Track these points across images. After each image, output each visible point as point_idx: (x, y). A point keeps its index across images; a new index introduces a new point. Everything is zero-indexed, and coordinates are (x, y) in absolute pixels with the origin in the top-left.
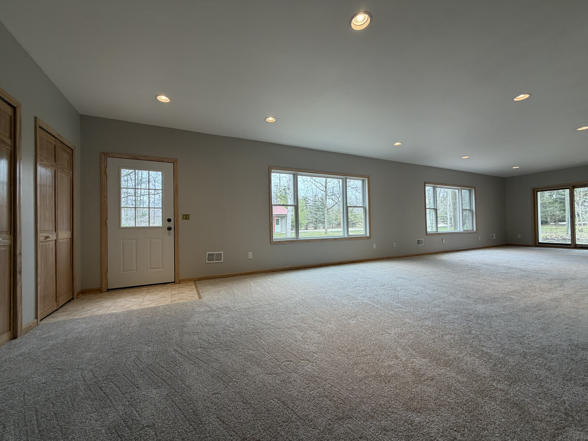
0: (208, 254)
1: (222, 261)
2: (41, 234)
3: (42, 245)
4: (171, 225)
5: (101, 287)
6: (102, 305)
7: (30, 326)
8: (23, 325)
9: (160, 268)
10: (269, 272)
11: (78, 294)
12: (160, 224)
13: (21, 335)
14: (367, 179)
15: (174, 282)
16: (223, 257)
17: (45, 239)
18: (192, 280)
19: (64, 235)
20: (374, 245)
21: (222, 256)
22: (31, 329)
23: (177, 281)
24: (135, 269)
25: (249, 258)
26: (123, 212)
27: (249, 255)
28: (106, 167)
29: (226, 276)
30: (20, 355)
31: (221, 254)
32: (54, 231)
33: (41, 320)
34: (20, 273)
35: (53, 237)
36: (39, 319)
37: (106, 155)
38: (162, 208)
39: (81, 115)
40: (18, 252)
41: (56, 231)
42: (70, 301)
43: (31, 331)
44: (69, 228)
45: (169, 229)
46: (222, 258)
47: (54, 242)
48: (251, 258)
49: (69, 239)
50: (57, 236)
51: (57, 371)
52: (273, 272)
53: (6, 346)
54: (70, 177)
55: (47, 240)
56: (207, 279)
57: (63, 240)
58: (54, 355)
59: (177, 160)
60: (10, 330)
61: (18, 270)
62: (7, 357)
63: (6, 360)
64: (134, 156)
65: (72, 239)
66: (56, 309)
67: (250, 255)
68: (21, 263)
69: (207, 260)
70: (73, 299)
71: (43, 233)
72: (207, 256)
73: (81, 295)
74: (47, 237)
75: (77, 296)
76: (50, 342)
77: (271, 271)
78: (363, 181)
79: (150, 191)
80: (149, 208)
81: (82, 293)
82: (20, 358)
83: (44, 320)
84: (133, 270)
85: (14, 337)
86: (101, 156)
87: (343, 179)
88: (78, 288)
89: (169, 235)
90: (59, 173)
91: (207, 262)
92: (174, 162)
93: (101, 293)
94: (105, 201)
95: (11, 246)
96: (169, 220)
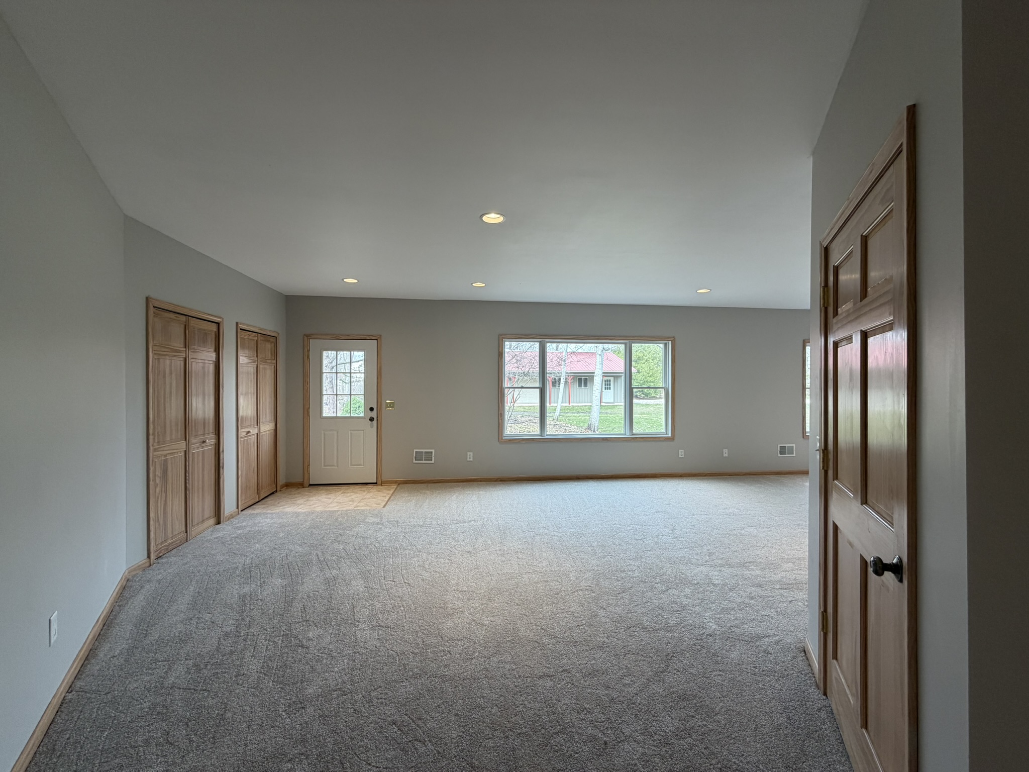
0: (416, 452)
1: (433, 462)
2: (242, 430)
3: (244, 440)
4: (374, 414)
5: (303, 482)
6: (295, 502)
7: (232, 515)
8: (225, 513)
9: (361, 465)
10: (496, 481)
11: (282, 487)
12: (362, 415)
13: (223, 522)
14: (670, 342)
15: (376, 483)
16: (435, 456)
17: (247, 434)
18: (396, 482)
19: (267, 428)
20: (680, 451)
21: (433, 455)
22: (232, 518)
23: (379, 482)
24: (336, 465)
25: (468, 460)
26: (325, 398)
27: (468, 456)
28: (308, 351)
29: (436, 481)
30: (217, 538)
31: (432, 452)
32: (256, 425)
33: (242, 511)
34: (223, 468)
35: (254, 431)
36: (240, 510)
37: (308, 336)
38: (364, 395)
39: (286, 296)
40: (221, 450)
41: (257, 425)
42: (273, 493)
43: (232, 519)
44: (273, 419)
45: (372, 419)
46: (433, 458)
47: (256, 435)
48: (472, 460)
49: (273, 431)
50: (259, 429)
51: (232, 554)
52: (501, 481)
53: (211, 529)
54: (273, 367)
55: (248, 435)
56: (413, 483)
57: (265, 433)
58: (237, 542)
59: (381, 336)
60: (216, 516)
61: (221, 465)
62: (209, 538)
63: (207, 540)
64: (335, 336)
65: (276, 430)
66: (257, 500)
67: (470, 456)
68: (223, 459)
69: (414, 460)
70: (276, 491)
71: (245, 428)
72: (414, 455)
73: (286, 488)
74: (249, 432)
75: (281, 489)
76: (239, 531)
77: (499, 480)
78: (665, 345)
79: (352, 374)
80: (351, 395)
81: (286, 486)
82: (216, 540)
83: (245, 510)
84: (334, 466)
85: (219, 523)
86: (304, 338)
87: (625, 344)
88: (282, 480)
89: (372, 426)
90: (261, 366)
91: (414, 462)
92: (378, 339)
93: (303, 487)
94: (308, 388)
95: (216, 444)
96: (372, 409)
